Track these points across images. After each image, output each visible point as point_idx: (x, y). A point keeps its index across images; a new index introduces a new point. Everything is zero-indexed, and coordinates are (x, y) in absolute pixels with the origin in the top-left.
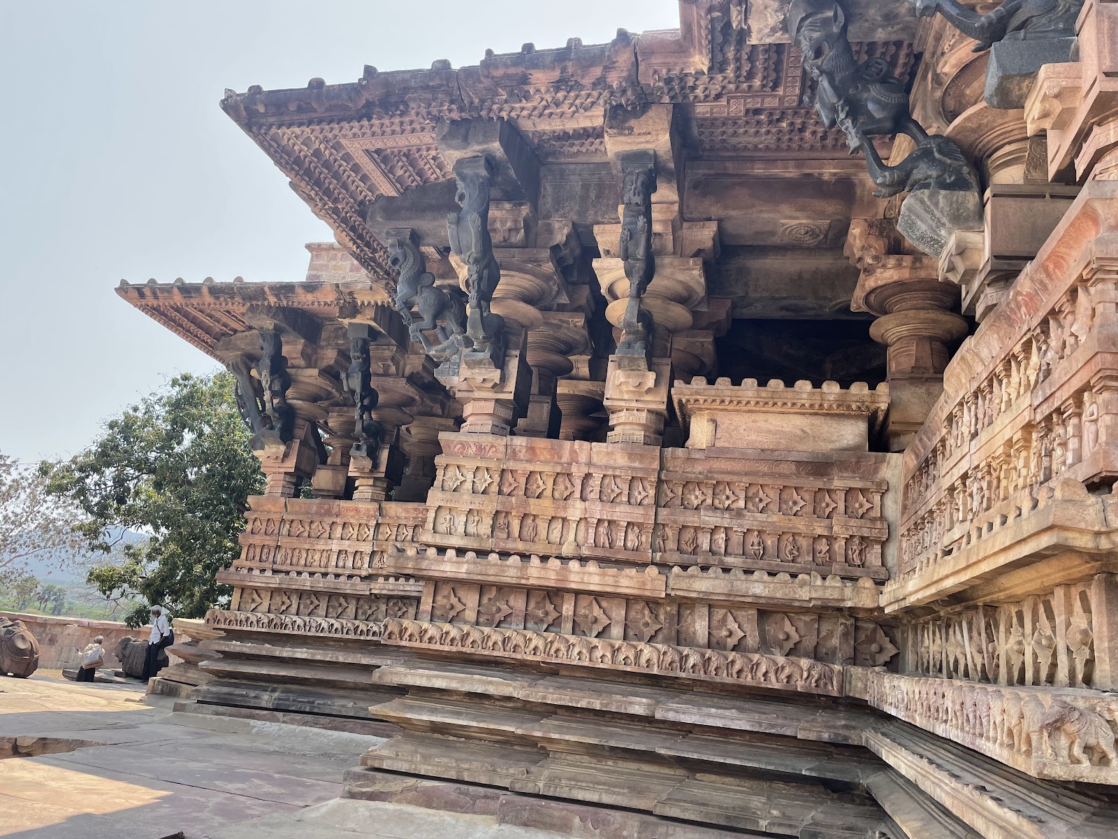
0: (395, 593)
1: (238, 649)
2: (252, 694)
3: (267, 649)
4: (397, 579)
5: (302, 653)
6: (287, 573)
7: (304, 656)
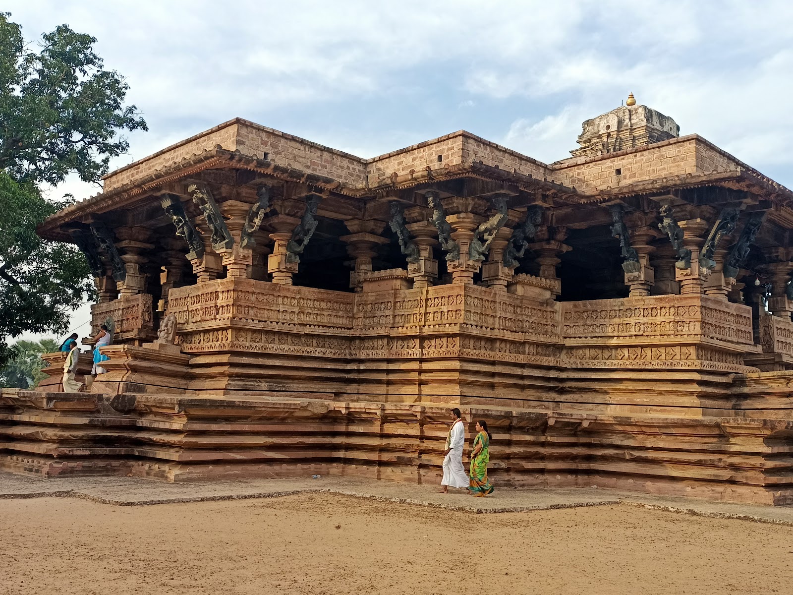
0: (315, 333)
1: (248, 362)
2: (256, 384)
3: (260, 361)
4: (310, 326)
5: (278, 363)
6: (265, 322)
7: (279, 364)
